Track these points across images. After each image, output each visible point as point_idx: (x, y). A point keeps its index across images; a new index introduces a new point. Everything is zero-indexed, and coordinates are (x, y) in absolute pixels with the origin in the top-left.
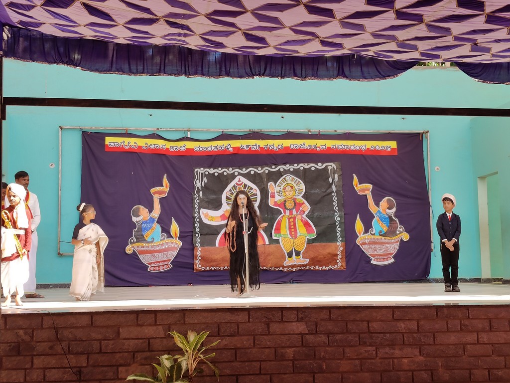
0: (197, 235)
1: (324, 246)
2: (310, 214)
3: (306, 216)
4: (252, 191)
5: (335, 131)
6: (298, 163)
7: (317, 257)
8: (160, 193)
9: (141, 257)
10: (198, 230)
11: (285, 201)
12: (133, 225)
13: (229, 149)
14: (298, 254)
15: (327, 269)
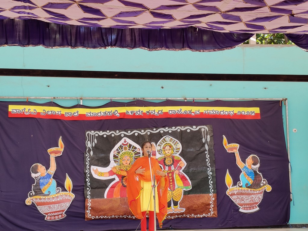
0: (88, 189)
1: (199, 197)
2: (186, 169)
3: (183, 171)
4: (136, 150)
5: (207, 99)
6: (176, 126)
7: (192, 206)
8: (55, 152)
9: (39, 208)
10: (89, 184)
11: (165, 159)
12: (32, 180)
13: (117, 115)
14: (176, 204)
15: (202, 217)
